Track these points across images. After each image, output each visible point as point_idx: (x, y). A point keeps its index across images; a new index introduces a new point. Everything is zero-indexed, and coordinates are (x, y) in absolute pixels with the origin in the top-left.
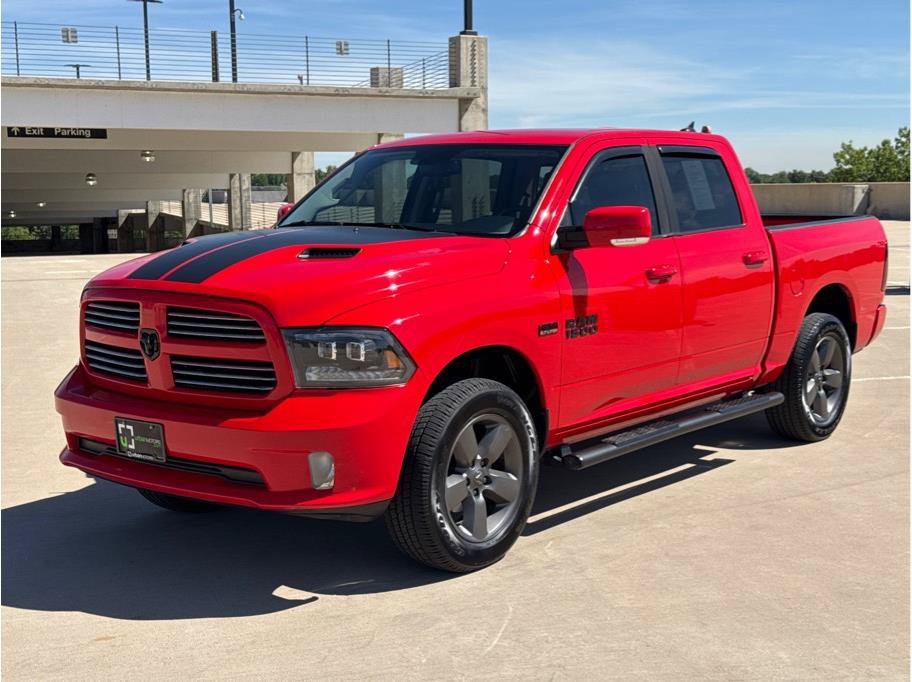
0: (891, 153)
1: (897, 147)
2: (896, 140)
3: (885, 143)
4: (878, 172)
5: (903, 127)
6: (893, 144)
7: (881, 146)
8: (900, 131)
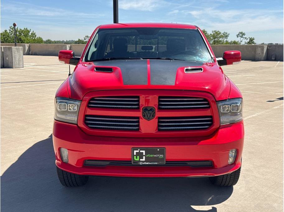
0: (8, 34)
1: (10, 32)
2: (9, 30)
3: (6, 31)
4: (4, 40)
5: (11, 26)
6: (8, 31)
7: (4, 32)
8: (10, 27)
